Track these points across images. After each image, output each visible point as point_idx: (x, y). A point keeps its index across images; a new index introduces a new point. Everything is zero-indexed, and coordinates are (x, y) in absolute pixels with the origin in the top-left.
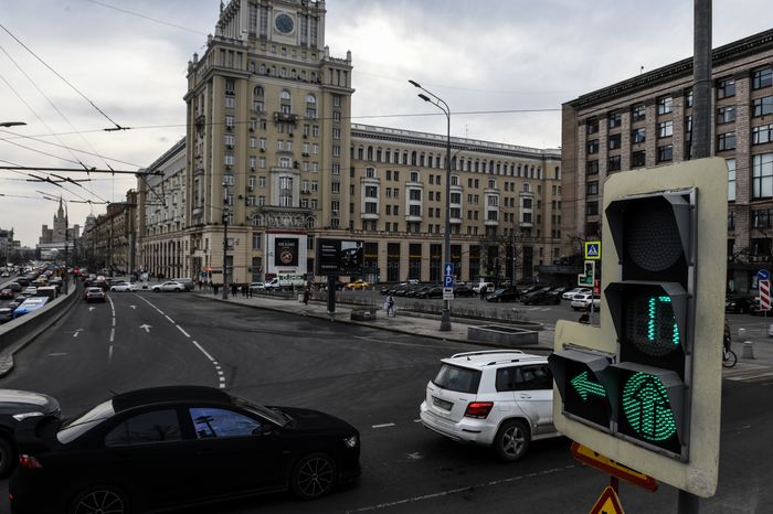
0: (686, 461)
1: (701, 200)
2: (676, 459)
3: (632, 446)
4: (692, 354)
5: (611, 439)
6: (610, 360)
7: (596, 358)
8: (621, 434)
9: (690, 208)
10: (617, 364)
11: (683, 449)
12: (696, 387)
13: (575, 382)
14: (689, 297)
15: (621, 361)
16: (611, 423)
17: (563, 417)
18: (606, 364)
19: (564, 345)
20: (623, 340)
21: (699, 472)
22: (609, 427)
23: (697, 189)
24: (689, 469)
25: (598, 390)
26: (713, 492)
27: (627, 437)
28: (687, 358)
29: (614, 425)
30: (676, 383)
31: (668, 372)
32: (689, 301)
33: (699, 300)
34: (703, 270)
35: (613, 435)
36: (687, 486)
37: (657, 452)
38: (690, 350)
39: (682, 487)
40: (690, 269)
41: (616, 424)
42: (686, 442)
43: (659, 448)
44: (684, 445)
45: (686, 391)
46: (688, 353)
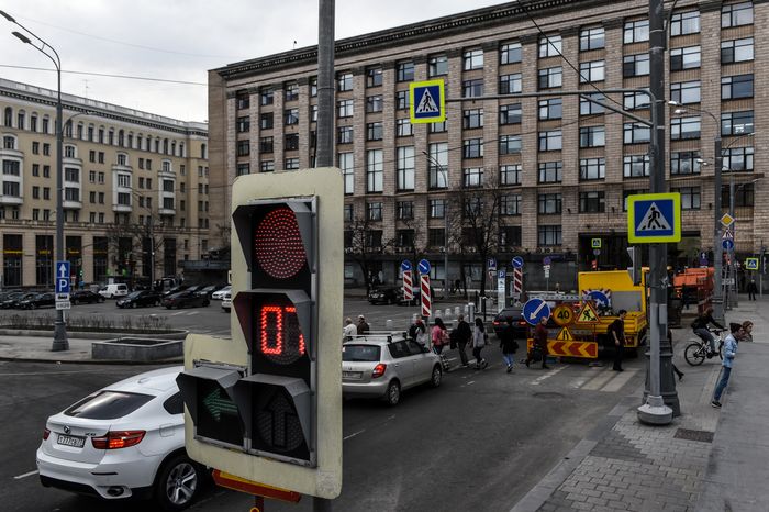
0: (315, 467)
1: (321, 209)
2: (306, 466)
3: (265, 461)
4: (316, 360)
5: (246, 458)
6: (241, 373)
7: (228, 373)
8: (254, 451)
9: (312, 216)
10: (249, 378)
11: (312, 454)
12: (321, 392)
13: (207, 402)
14: (312, 304)
15: (253, 373)
16: (245, 440)
17: (196, 441)
18: (238, 378)
19: (195, 362)
20: (254, 349)
21: (326, 474)
22: (242, 445)
23: (318, 197)
24: (318, 473)
25: (230, 407)
26: (338, 492)
27: (260, 452)
28: (312, 364)
29: (247, 442)
30: (302, 391)
31: (298, 380)
32: (313, 308)
33: (321, 307)
34: (324, 276)
35: (247, 453)
36: (316, 491)
37: (290, 463)
38: (314, 356)
39: (312, 493)
40: (313, 276)
41: (250, 441)
42: (314, 447)
43: (290, 459)
44: (312, 450)
45: (312, 396)
46: (313, 360)
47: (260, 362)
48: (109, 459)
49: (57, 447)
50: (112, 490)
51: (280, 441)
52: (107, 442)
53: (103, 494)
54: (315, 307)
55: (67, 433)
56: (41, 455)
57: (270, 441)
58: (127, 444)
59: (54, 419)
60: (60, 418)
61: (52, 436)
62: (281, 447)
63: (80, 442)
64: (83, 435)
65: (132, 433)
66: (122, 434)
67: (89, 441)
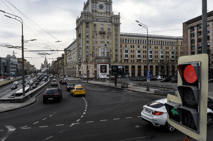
0: (199, 133)
1: (202, 65)
2: (196, 132)
3: (185, 128)
6: (180, 106)
7: (177, 105)
9: (199, 67)
10: (182, 107)
12: (201, 114)
13: (172, 111)
14: (199, 90)
16: (180, 122)
17: (169, 119)
19: (169, 101)
20: (183, 100)
21: (202, 136)
22: (180, 123)
23: (200, 62)
24: (199, 135)
25: (177, 113)
27: (184, 126)
28: (199, 106)
29: (181, 123)
30: (195, 113)
31: (195, 110)
32: (199, 92)
33: (202, 91)
34: (202, 83)
35: (181, 125)
36: (199, 140)
37: (191, 130)
40: (199, 83)
41: (182, 123)
42: (198, 128)
43: (192, 129)
44: (198, 129)
45: (198, 115)
46: (199, 105)
47: (184, 103)
48: (155, 117)
49: (145, 112)
50: (156, 124)
51: (189, 124)
52: (155, 113)
53: (154, 124)
54: (200, 91)
55: (147, 110)
56: (142, 113)
57: (187, 124)
58: (159, 114)
59: (144, 106)
60: (145, 106)
61: (144, 110)
62: (189, 126)
63: (149, 112)
64: (150, 111)
65: (160, 112)
66: (158, 112)
67: (151, 112)
